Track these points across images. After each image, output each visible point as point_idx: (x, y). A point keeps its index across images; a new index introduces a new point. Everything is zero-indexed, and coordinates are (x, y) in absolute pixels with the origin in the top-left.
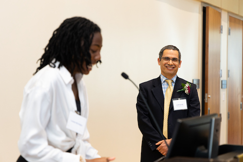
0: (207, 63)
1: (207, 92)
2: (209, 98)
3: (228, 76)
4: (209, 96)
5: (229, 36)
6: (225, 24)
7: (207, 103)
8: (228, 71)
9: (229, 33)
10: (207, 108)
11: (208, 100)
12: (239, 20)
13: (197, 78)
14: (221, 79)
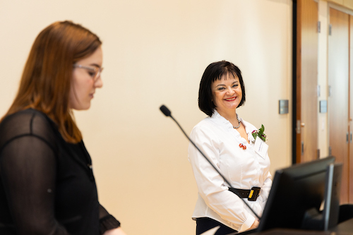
0: (300, 76)
1: (300, 119)
2: (303, 126)
3: (329, 94)
4: (303, 124)
5: (329, 37)
6: (324, 18)
7: (300, 135)
8: (329, 88)
9: (330, 33)
10: (300, 141)
11: (301, 130)
12: (344, 13)
13: (285, 99)
14: (319, 99)
